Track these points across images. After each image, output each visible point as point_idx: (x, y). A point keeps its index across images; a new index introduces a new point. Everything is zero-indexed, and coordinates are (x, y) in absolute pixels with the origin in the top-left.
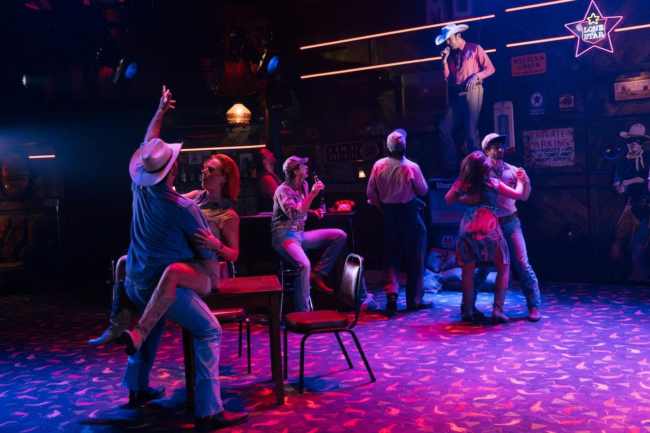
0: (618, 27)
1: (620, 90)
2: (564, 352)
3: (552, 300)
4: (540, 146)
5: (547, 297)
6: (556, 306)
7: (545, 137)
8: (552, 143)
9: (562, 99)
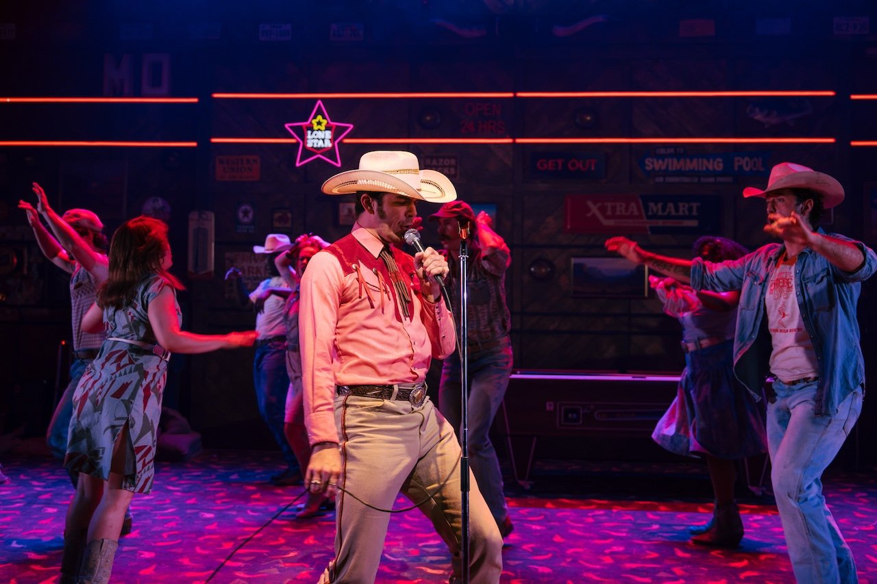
0: (347, 137)
1: (346, 212)
2: (239, 569)
3: (218, 492)
4: (247, 272)
5: (212, 487)
6: (224, 500)
7: (253, 262)
8: (262, 270)
9: (277, 215)
